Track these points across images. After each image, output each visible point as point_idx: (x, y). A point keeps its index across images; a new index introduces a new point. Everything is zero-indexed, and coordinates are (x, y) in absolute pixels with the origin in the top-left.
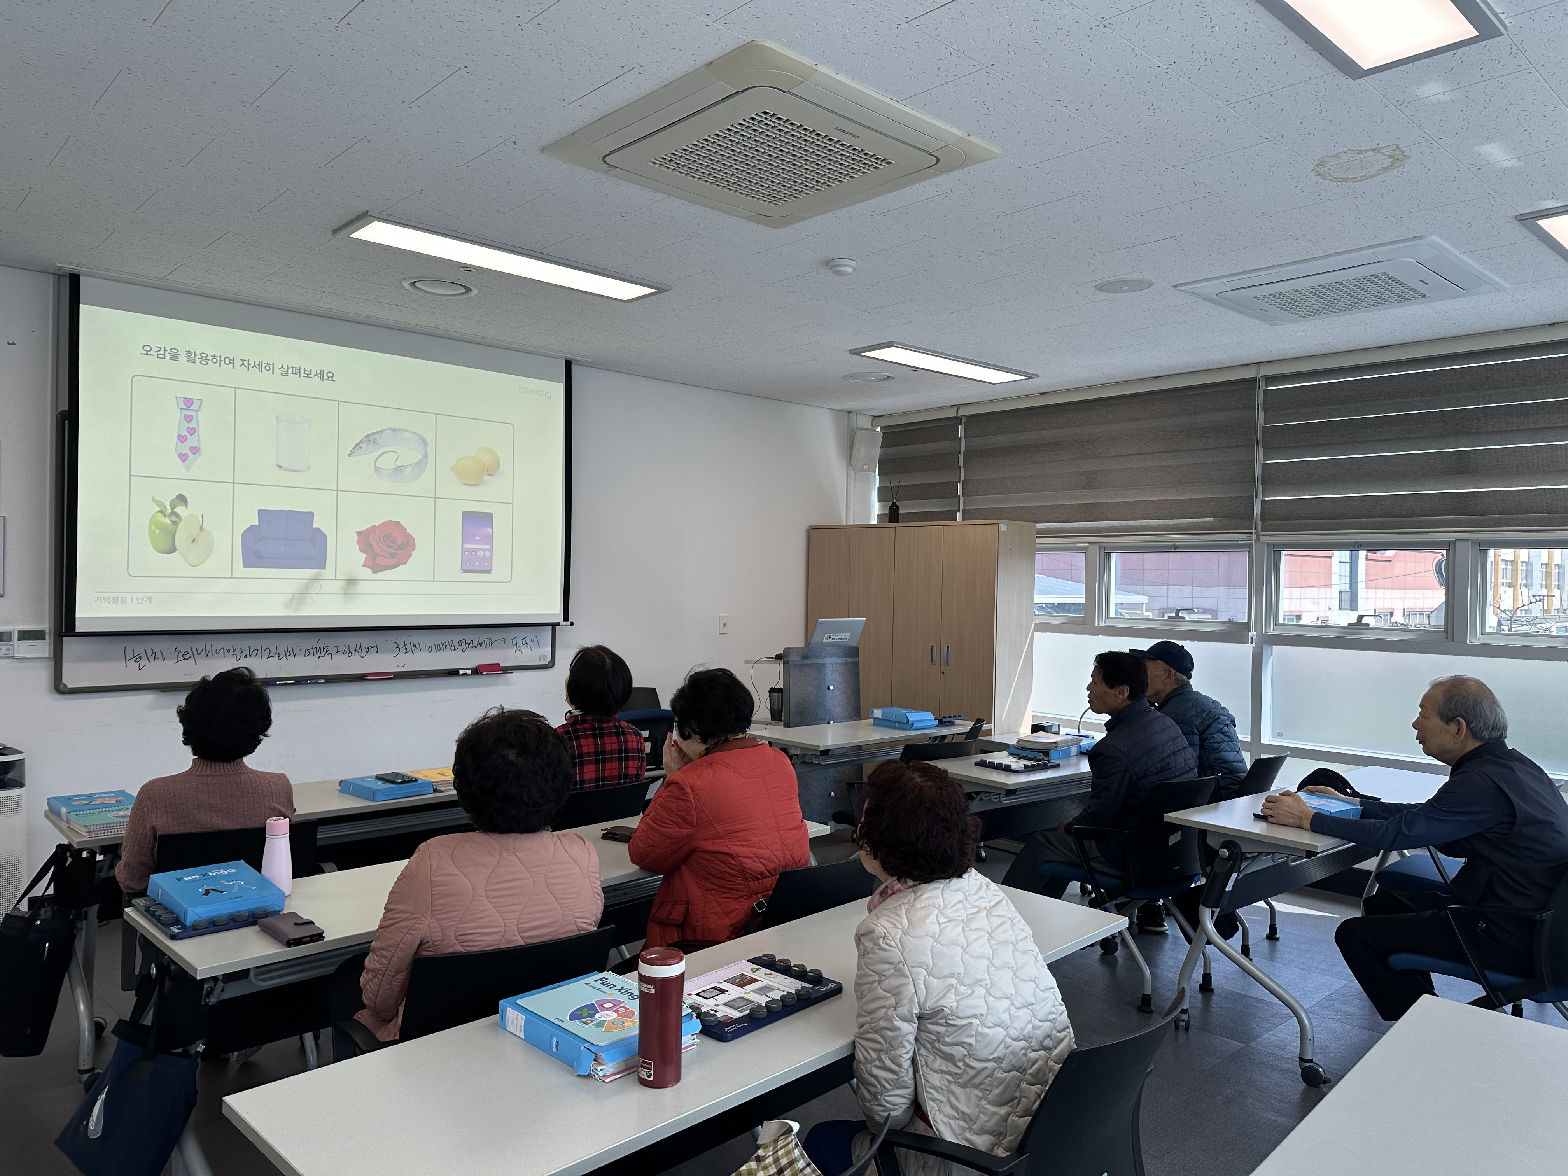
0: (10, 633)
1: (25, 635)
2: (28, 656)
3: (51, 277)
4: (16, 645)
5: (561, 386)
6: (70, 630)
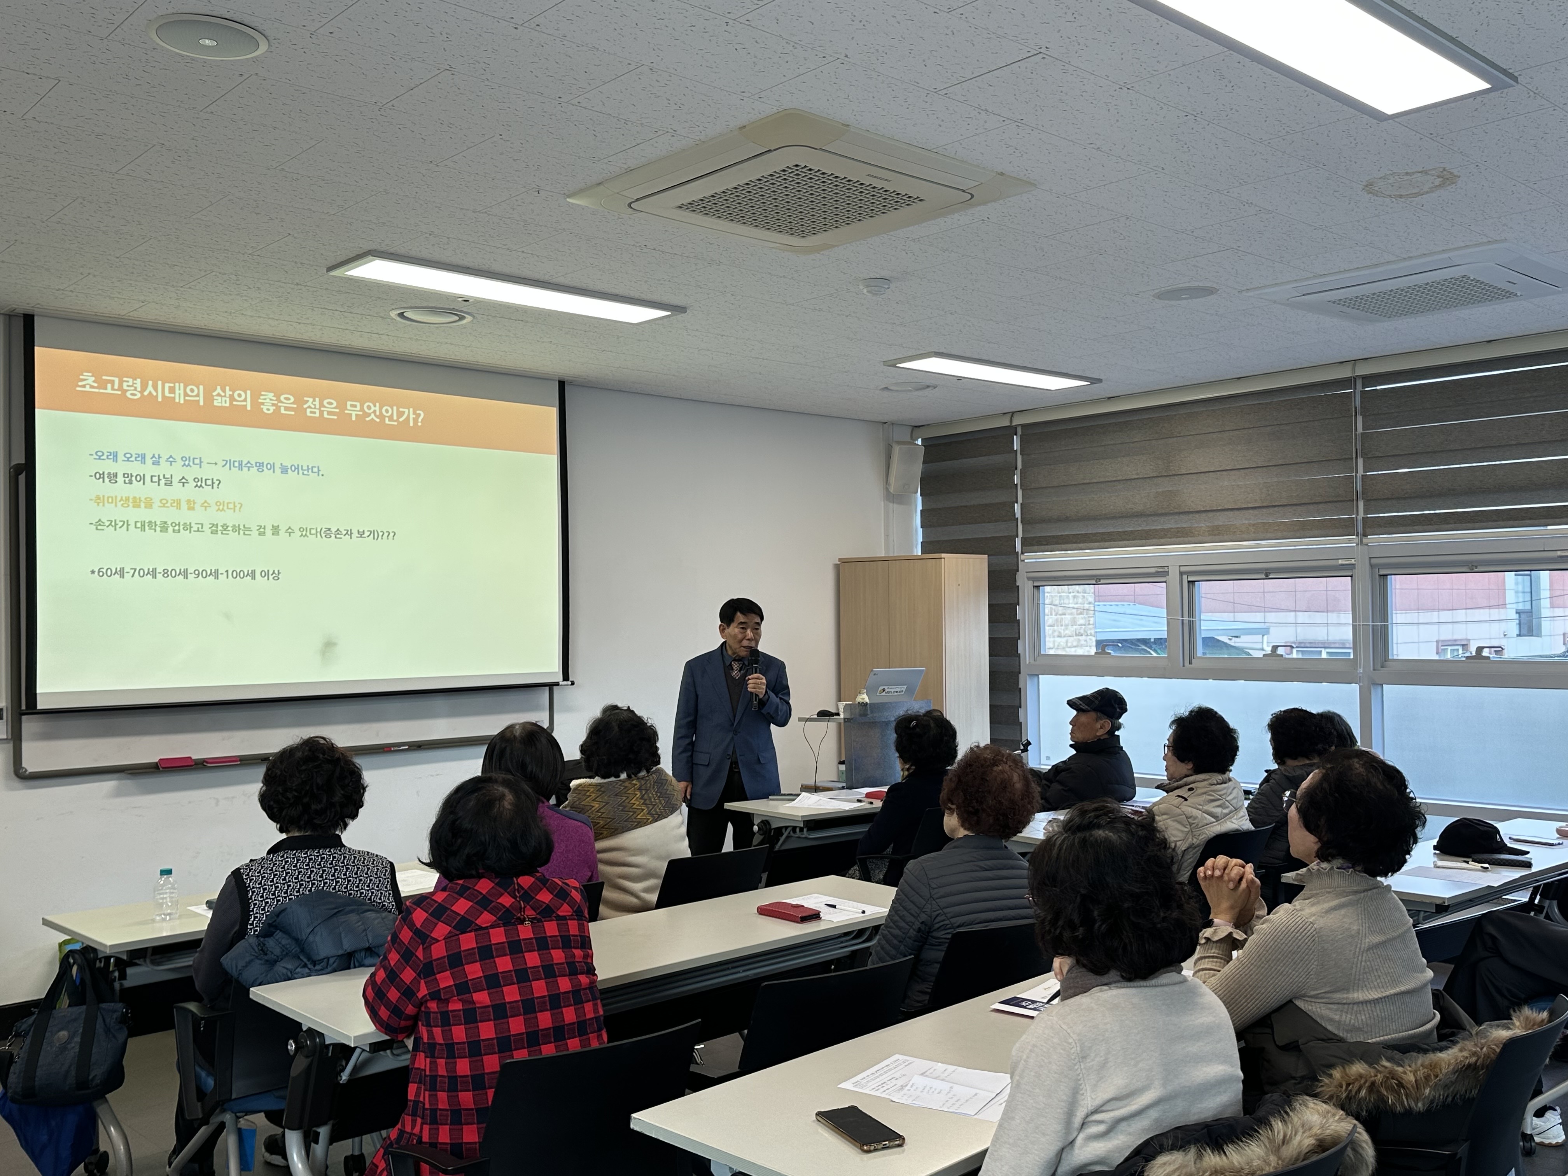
3: (2, 318)
5: (554, 412)
6: (31, 707)
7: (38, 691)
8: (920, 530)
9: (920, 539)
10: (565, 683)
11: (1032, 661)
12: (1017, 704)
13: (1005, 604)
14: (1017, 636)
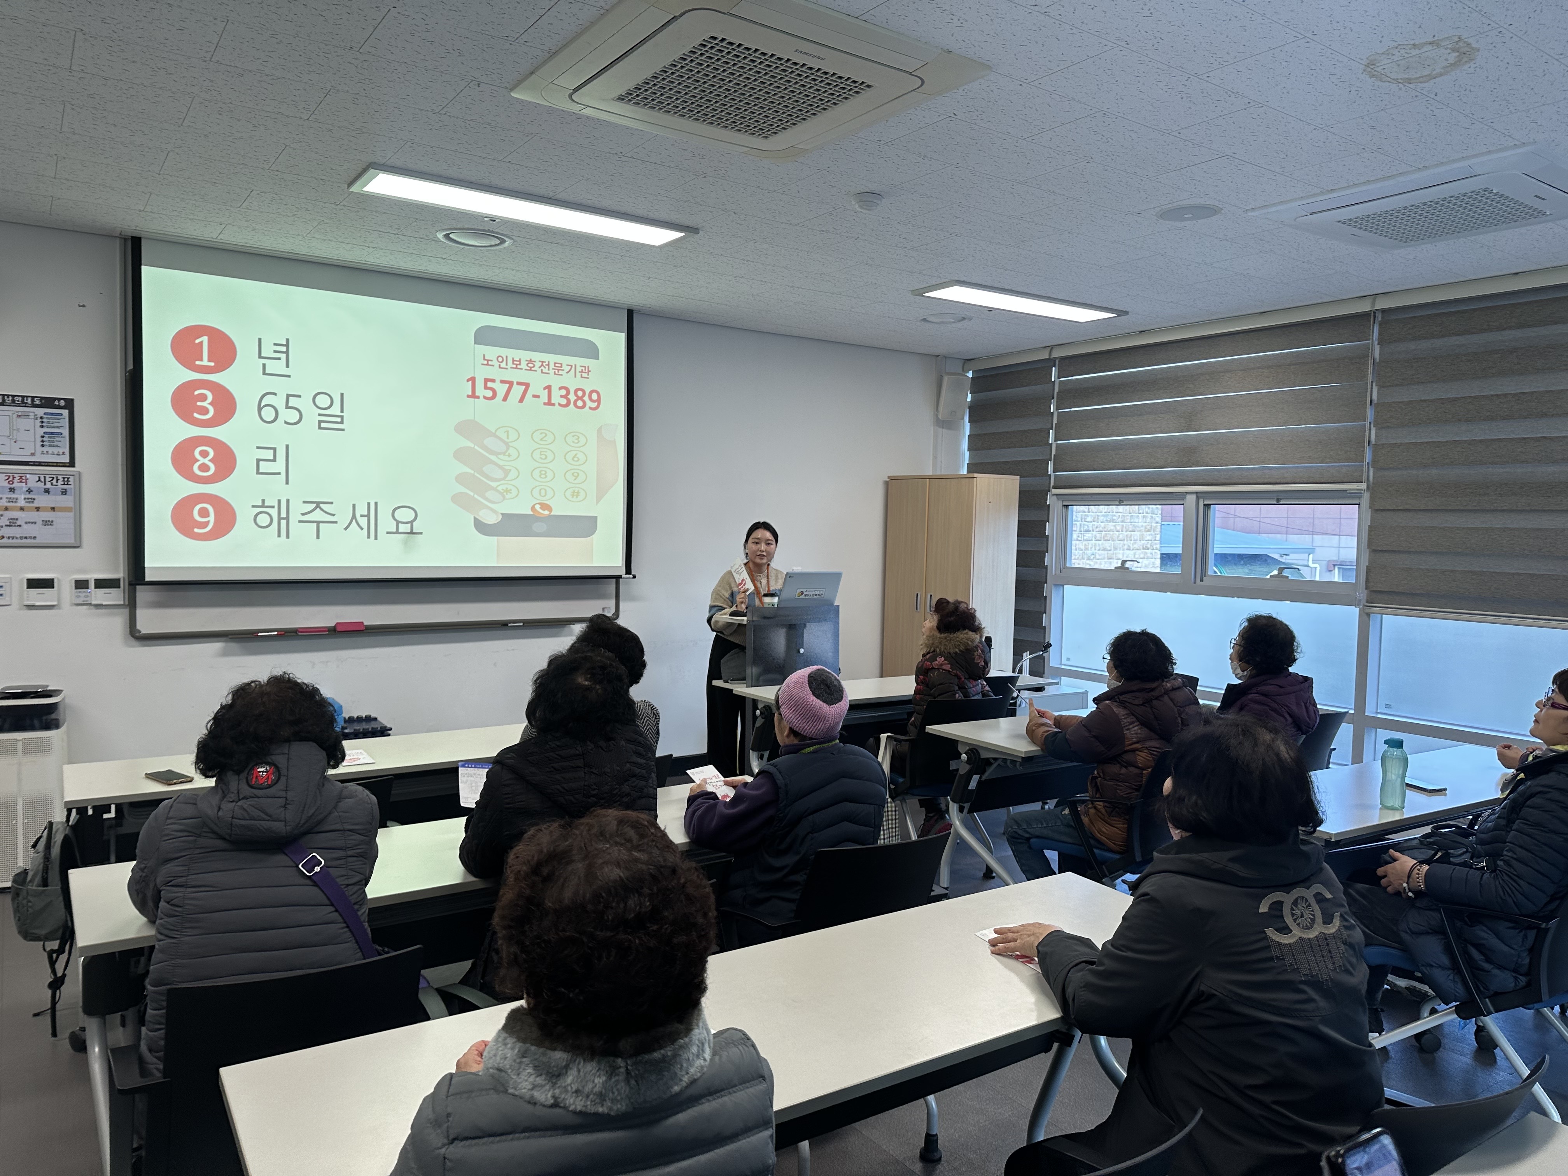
0: (87, 581)
1: (101, 584)
2: (105, 603)
3: (118, 241)
4: (93, 593)
5: (623, 337)
6: (142, 579)
7: (146, 565)
8: (967, 454)
9: (967, 461)
10: (628, 576)
11: (1058, 572)
12: (1042, 610)
13: (1037, 521)
14: (1045, 549)
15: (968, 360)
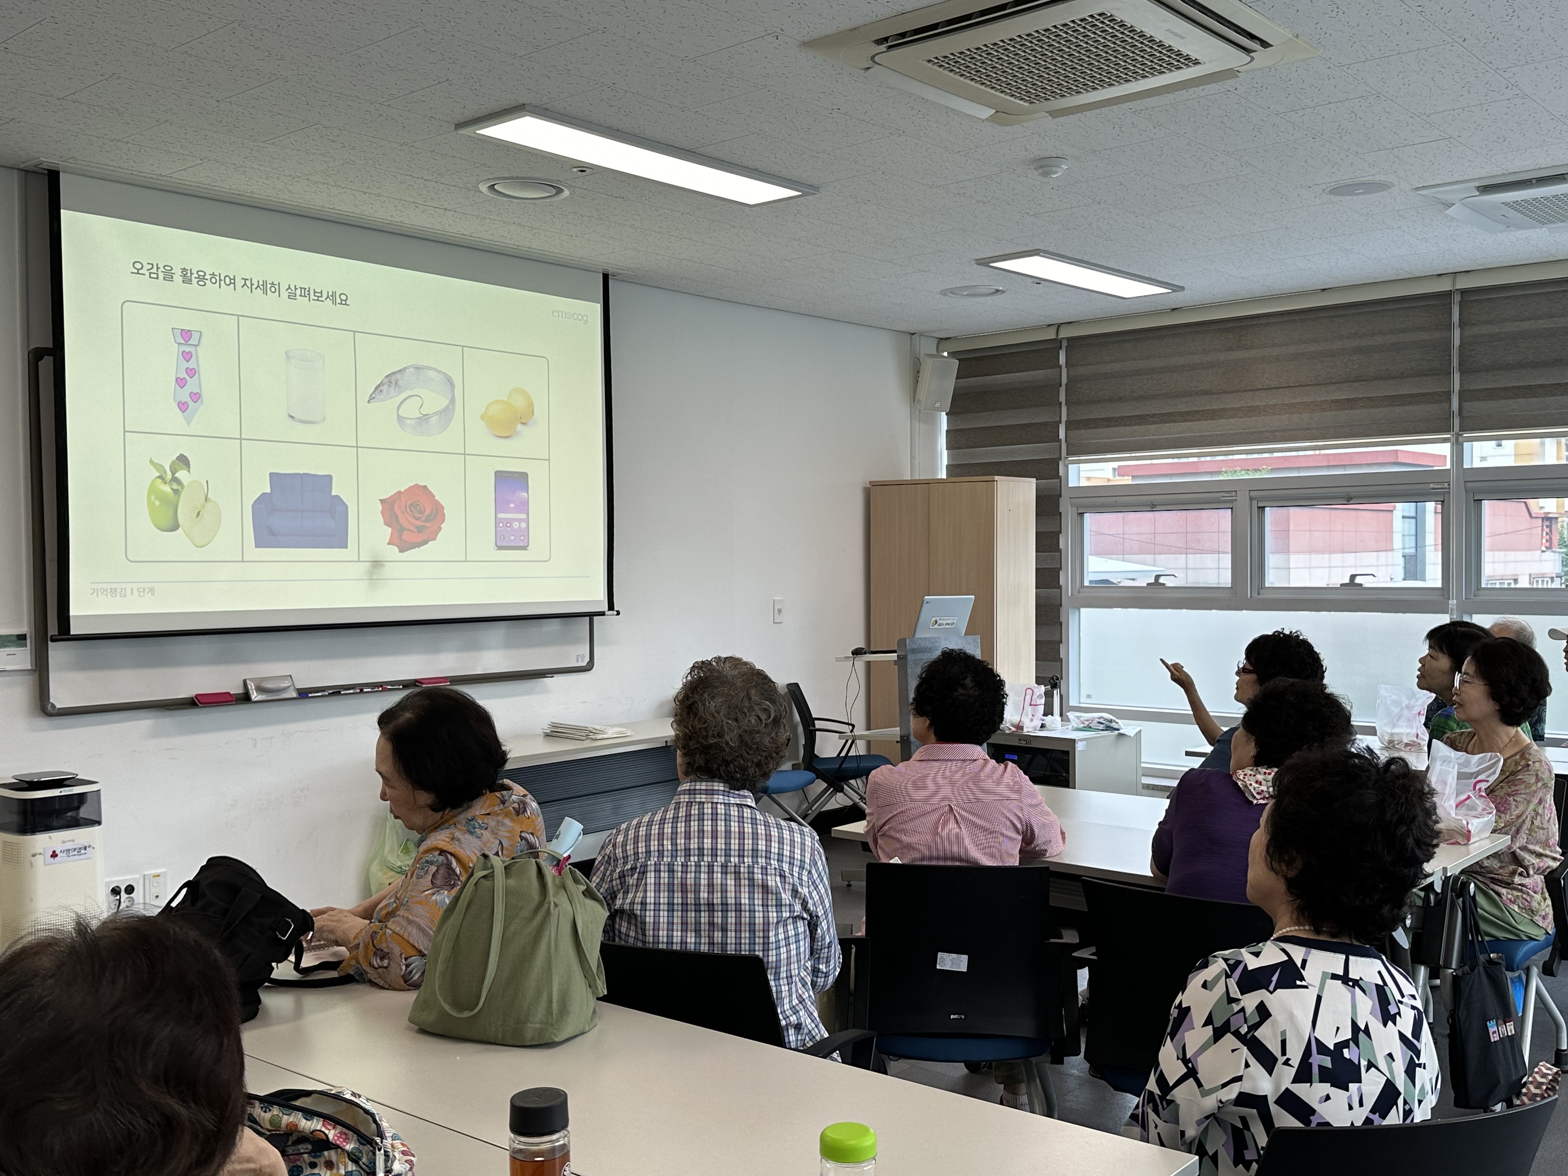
2: (8, 668)
5: (598, 308)
6: (64, 632)
7: (72, 613)
8: (945, 453)
9: (945, 462)
10: (611, 612)
11: (1074, 593)
12: (1057, 638)
13: (1045, 532)
14: (1059, 566)
15: (942, 339)
